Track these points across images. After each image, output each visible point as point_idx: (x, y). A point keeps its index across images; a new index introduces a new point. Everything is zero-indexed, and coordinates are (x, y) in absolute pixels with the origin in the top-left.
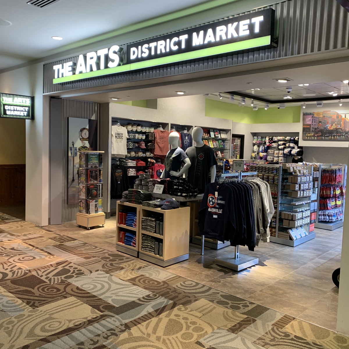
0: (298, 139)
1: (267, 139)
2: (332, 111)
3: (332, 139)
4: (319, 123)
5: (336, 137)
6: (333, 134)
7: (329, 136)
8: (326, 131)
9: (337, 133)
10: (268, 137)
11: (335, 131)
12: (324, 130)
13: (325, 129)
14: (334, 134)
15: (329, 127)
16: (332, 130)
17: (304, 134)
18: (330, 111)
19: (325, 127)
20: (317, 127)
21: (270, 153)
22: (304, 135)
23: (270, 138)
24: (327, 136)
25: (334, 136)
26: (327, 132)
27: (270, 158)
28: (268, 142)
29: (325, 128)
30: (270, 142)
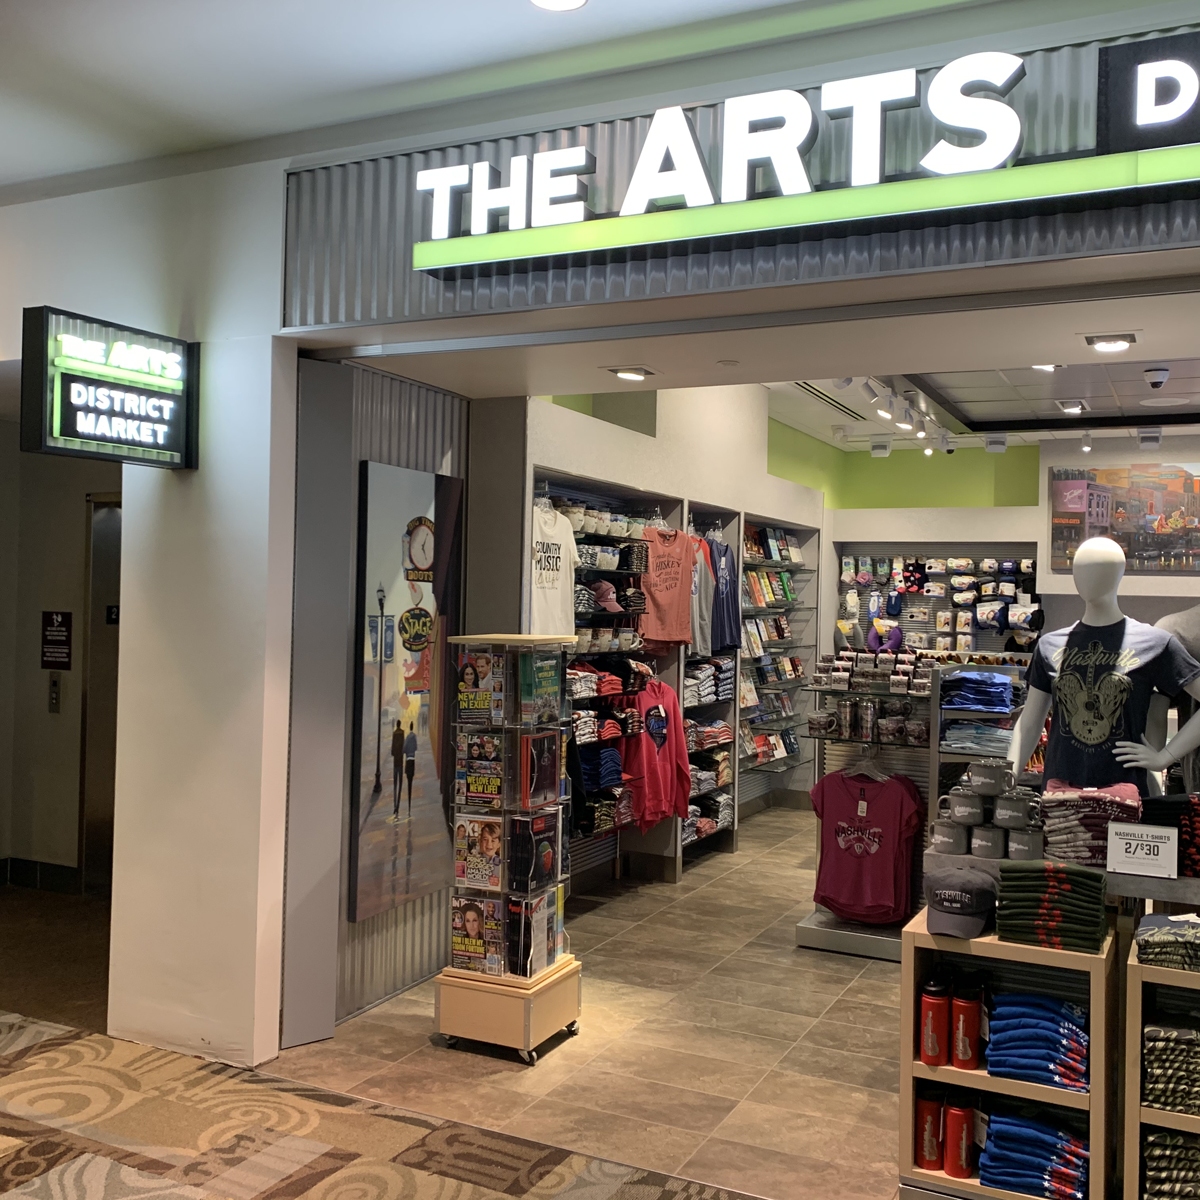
0: (1034, 566)
1: (898, 566)
2: (1165, 465)
3: (1172, 569)
4: (1117, 509)
5: (1187, 559)
6: (1174, 548)
7: (1159, 556)
8: (1145, 539)
9: (1189, 544)
10: (901, 559)
11: (1181, 538)
12: (1135, 534)
13: (1142, 532)
14: (1176, 551)
15: (1156, 523)
16: (1170, 535)
17: (1059, 549)
18: (1157, 466)
19: (1142, 522)
20: (1107, 525)
21: (919, 619)
22: (1060, 553)
23: (910, 565)
24: (1150, 558)
25: (1178, 557)
26: (1149, 541)
27: (921, 638)
28: (901, 578)
29: (1143, 527)
30: (912, 578)
